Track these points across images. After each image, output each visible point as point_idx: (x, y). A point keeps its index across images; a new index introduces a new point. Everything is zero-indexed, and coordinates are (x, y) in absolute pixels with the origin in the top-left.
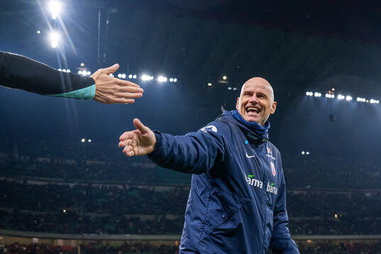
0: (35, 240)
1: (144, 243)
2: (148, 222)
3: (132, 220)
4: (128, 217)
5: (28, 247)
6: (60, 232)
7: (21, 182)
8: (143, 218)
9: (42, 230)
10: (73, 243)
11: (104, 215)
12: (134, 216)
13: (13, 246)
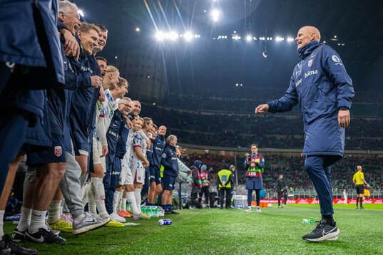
0: (207, 151)
1: (279, 154)
2: (282, 140)
3: (270, 138)
4: (268, 136)
5: (202, 156)
6: (223, 146)
7: (197, 113)
8: (279, 137)
9: (211, 145)
10: (231, 154)
11: (252, 135)
12: (272, 136)
13: (193, 155)
